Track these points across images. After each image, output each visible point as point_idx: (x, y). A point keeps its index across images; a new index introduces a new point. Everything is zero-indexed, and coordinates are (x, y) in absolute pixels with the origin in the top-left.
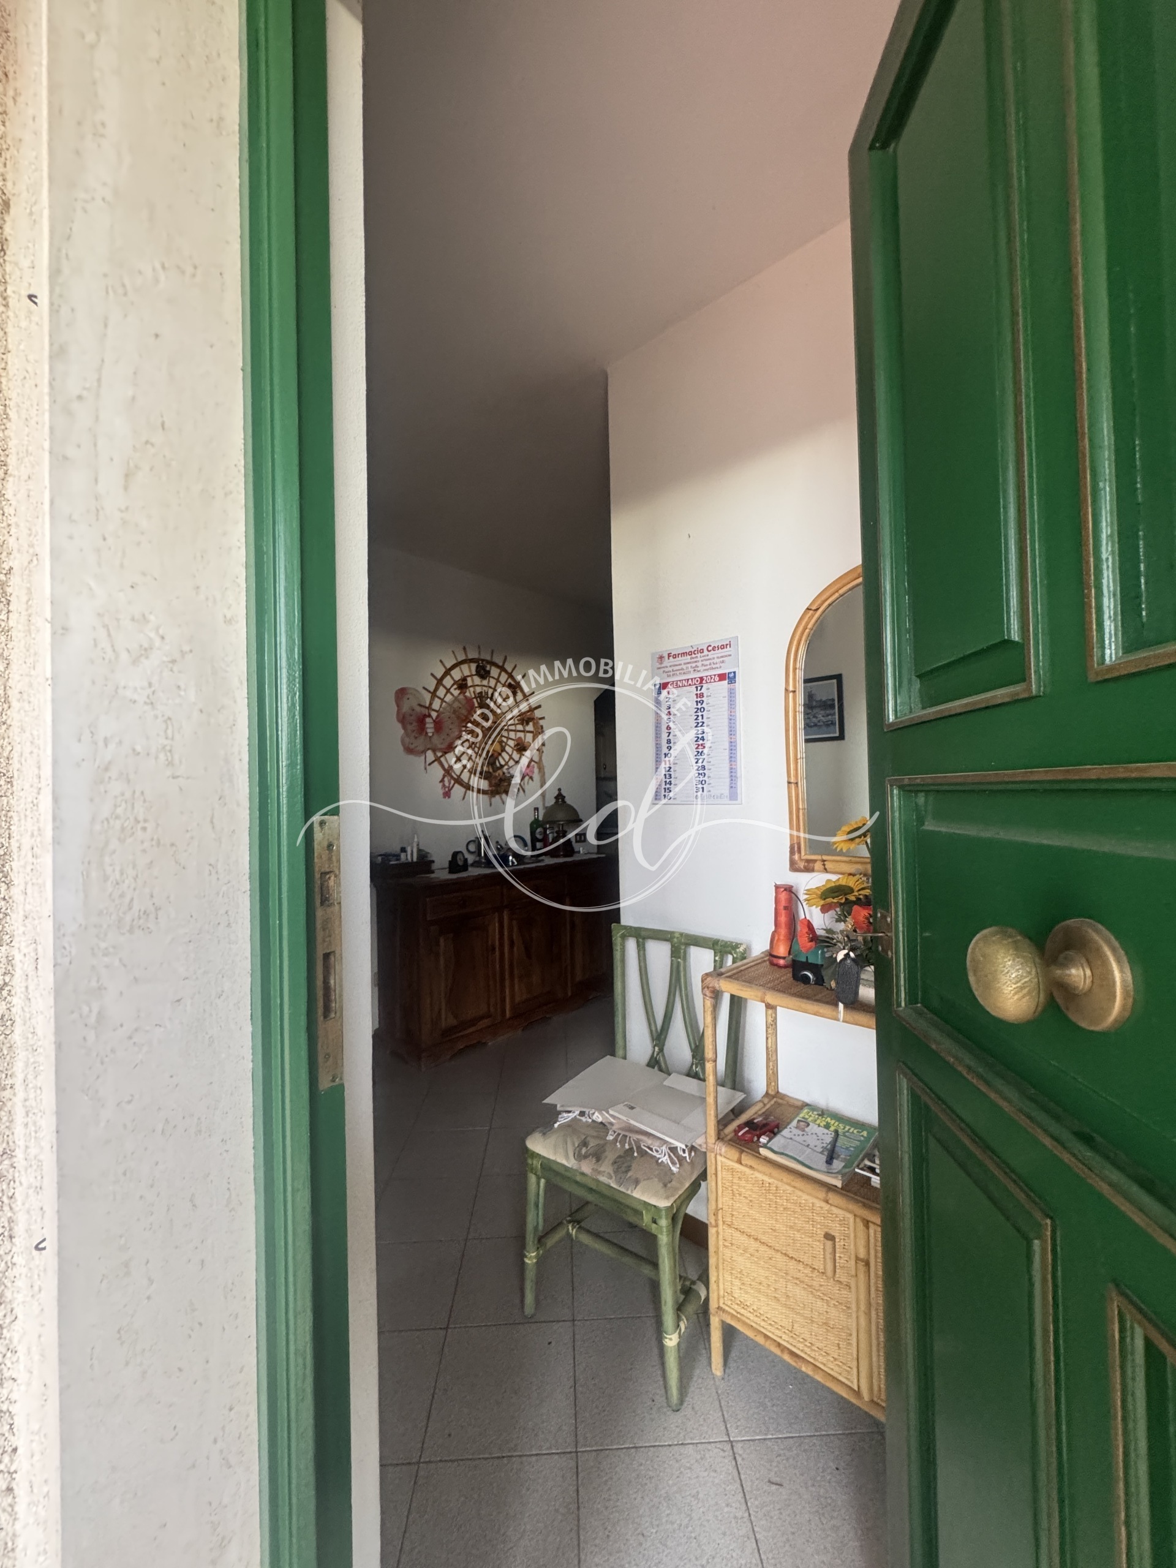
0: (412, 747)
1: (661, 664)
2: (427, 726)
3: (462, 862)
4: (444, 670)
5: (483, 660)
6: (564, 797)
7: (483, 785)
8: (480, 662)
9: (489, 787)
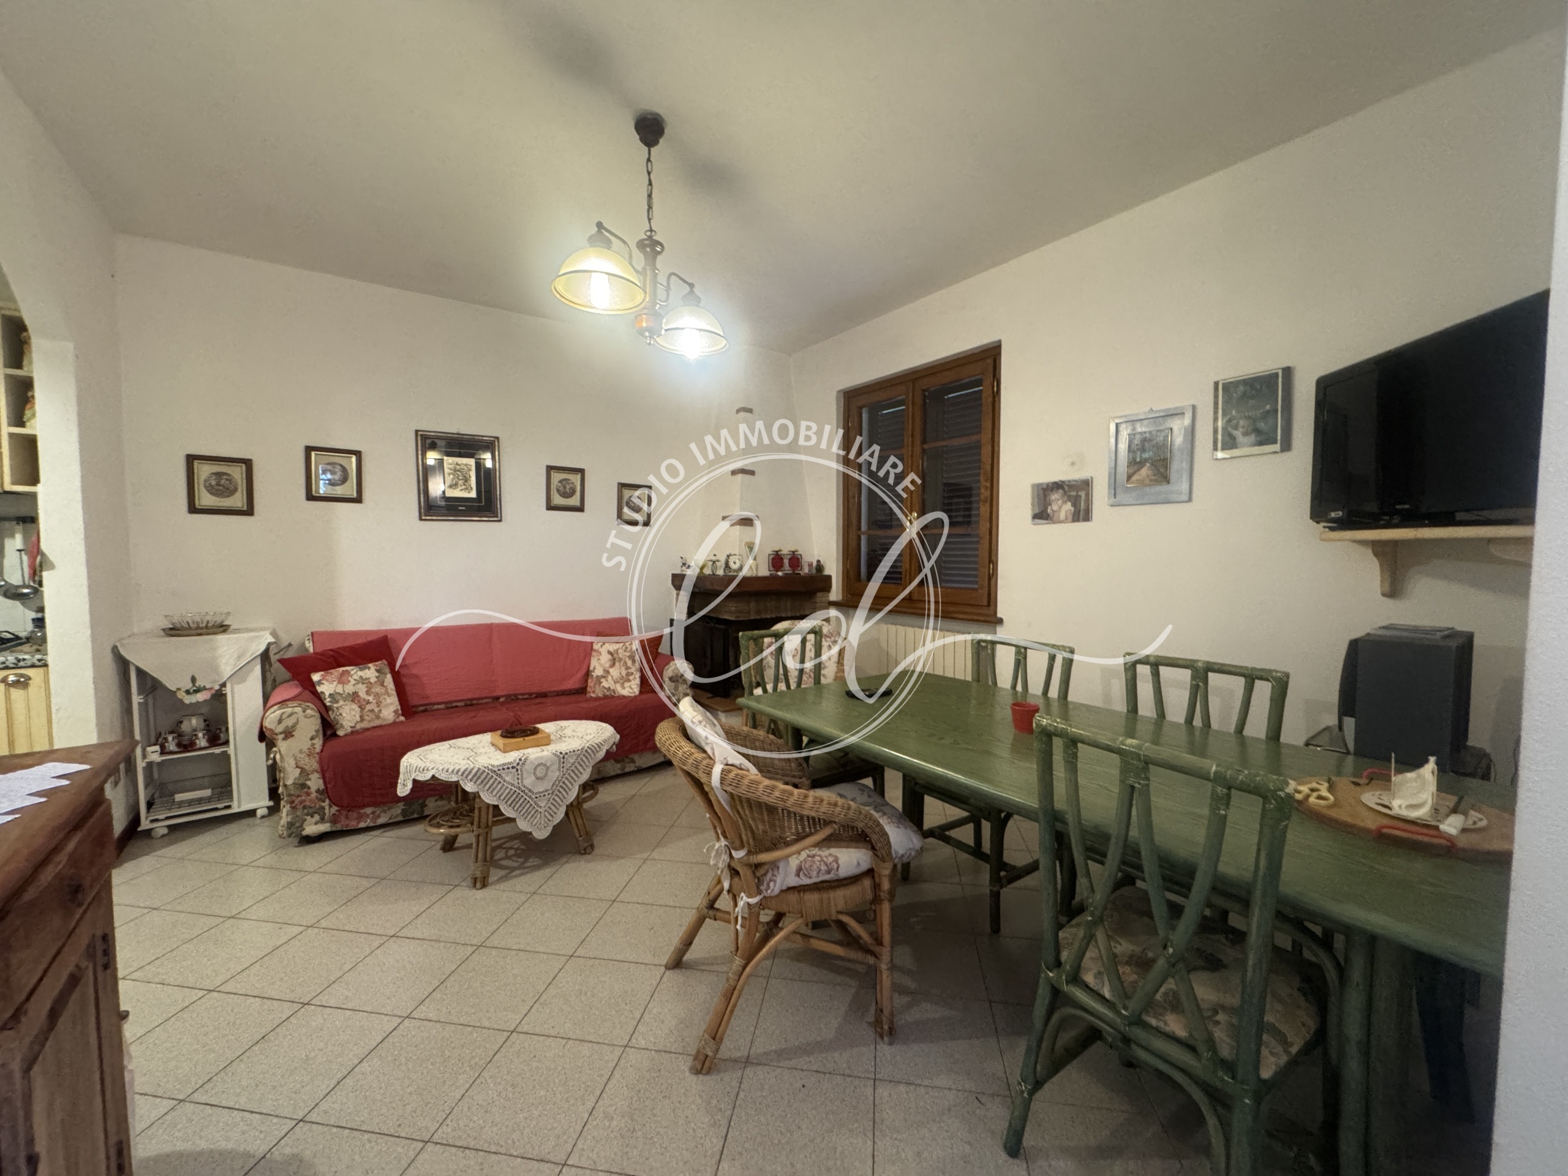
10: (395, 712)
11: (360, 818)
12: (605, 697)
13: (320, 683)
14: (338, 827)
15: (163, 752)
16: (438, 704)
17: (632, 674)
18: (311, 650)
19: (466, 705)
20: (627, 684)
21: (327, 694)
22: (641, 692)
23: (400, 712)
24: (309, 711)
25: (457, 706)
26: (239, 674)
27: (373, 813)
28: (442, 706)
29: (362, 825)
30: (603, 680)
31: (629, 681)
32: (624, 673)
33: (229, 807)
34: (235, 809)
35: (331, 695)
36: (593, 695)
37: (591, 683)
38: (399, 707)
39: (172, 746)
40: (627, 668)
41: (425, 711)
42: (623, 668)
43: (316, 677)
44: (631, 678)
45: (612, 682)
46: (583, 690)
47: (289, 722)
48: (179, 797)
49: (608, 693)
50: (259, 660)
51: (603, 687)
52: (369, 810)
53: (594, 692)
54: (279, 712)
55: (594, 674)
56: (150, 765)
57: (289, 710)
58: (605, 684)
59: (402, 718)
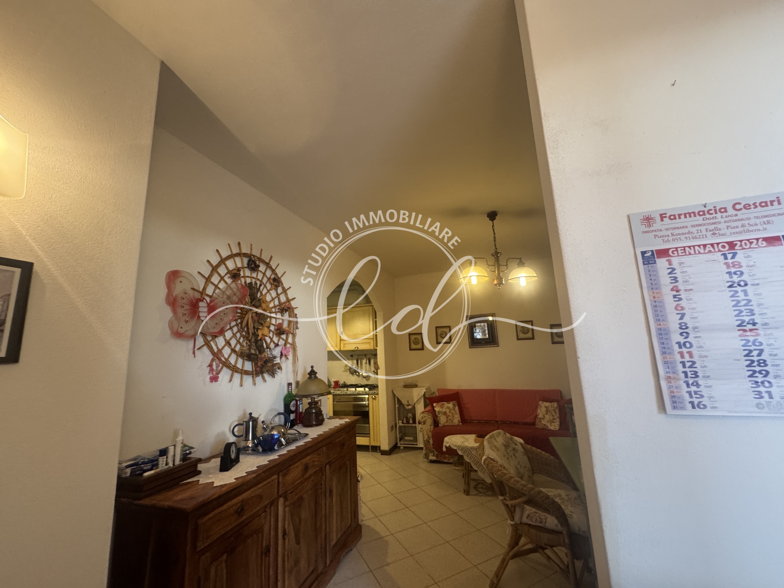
0: (181, 331)
1: (649, 226)
2: (200, 309)
3: (234, 454)
4: (219, 259)
5: (254, 256)
6: (316, 373)
7: (248, 366)
8: (252, 257)
9: (254, 368)
10: (459, 421)
11: (445, 458)
12: (543, 429)
13: (435, 407)
14: (438, 459)
15: (403, 423)
16: (475, 420)
17: (555, 419)
18: (437, 395)
19: (485, 423)
20: (553, 424)
21: (437, 411)
22: (560, 429)
23: (460, 421)
24: (429, 416)
25: (481, 422)
26: (418, 400)
27: (448, 457)
28: (476, 422)
29: (445, 461)
30: (542, 420)
31: (554, 422)
32: (552, 418)
33: (416, 445)
34: (418, 446)
35: (438, 412)
36: (538, 427)
37: (537, 421)
38: (460, 419)
39: (405, 421)
40: (553, 416)
41: (470, 422)
42: (551, 416)
43: (435, 405)
44: (555, 421)
45: (546, 422)
46: (534, 424)
47: (424, 419)
48: (406, 438)
49: (544, 427)
50: (423, 397)
51: (542, 424)
53: (538, 425)
54: (422, 415)
55: (539, 417)
56: (400, 426)
57: (424, 415)
58: (543, 422)
59: (461, 424)
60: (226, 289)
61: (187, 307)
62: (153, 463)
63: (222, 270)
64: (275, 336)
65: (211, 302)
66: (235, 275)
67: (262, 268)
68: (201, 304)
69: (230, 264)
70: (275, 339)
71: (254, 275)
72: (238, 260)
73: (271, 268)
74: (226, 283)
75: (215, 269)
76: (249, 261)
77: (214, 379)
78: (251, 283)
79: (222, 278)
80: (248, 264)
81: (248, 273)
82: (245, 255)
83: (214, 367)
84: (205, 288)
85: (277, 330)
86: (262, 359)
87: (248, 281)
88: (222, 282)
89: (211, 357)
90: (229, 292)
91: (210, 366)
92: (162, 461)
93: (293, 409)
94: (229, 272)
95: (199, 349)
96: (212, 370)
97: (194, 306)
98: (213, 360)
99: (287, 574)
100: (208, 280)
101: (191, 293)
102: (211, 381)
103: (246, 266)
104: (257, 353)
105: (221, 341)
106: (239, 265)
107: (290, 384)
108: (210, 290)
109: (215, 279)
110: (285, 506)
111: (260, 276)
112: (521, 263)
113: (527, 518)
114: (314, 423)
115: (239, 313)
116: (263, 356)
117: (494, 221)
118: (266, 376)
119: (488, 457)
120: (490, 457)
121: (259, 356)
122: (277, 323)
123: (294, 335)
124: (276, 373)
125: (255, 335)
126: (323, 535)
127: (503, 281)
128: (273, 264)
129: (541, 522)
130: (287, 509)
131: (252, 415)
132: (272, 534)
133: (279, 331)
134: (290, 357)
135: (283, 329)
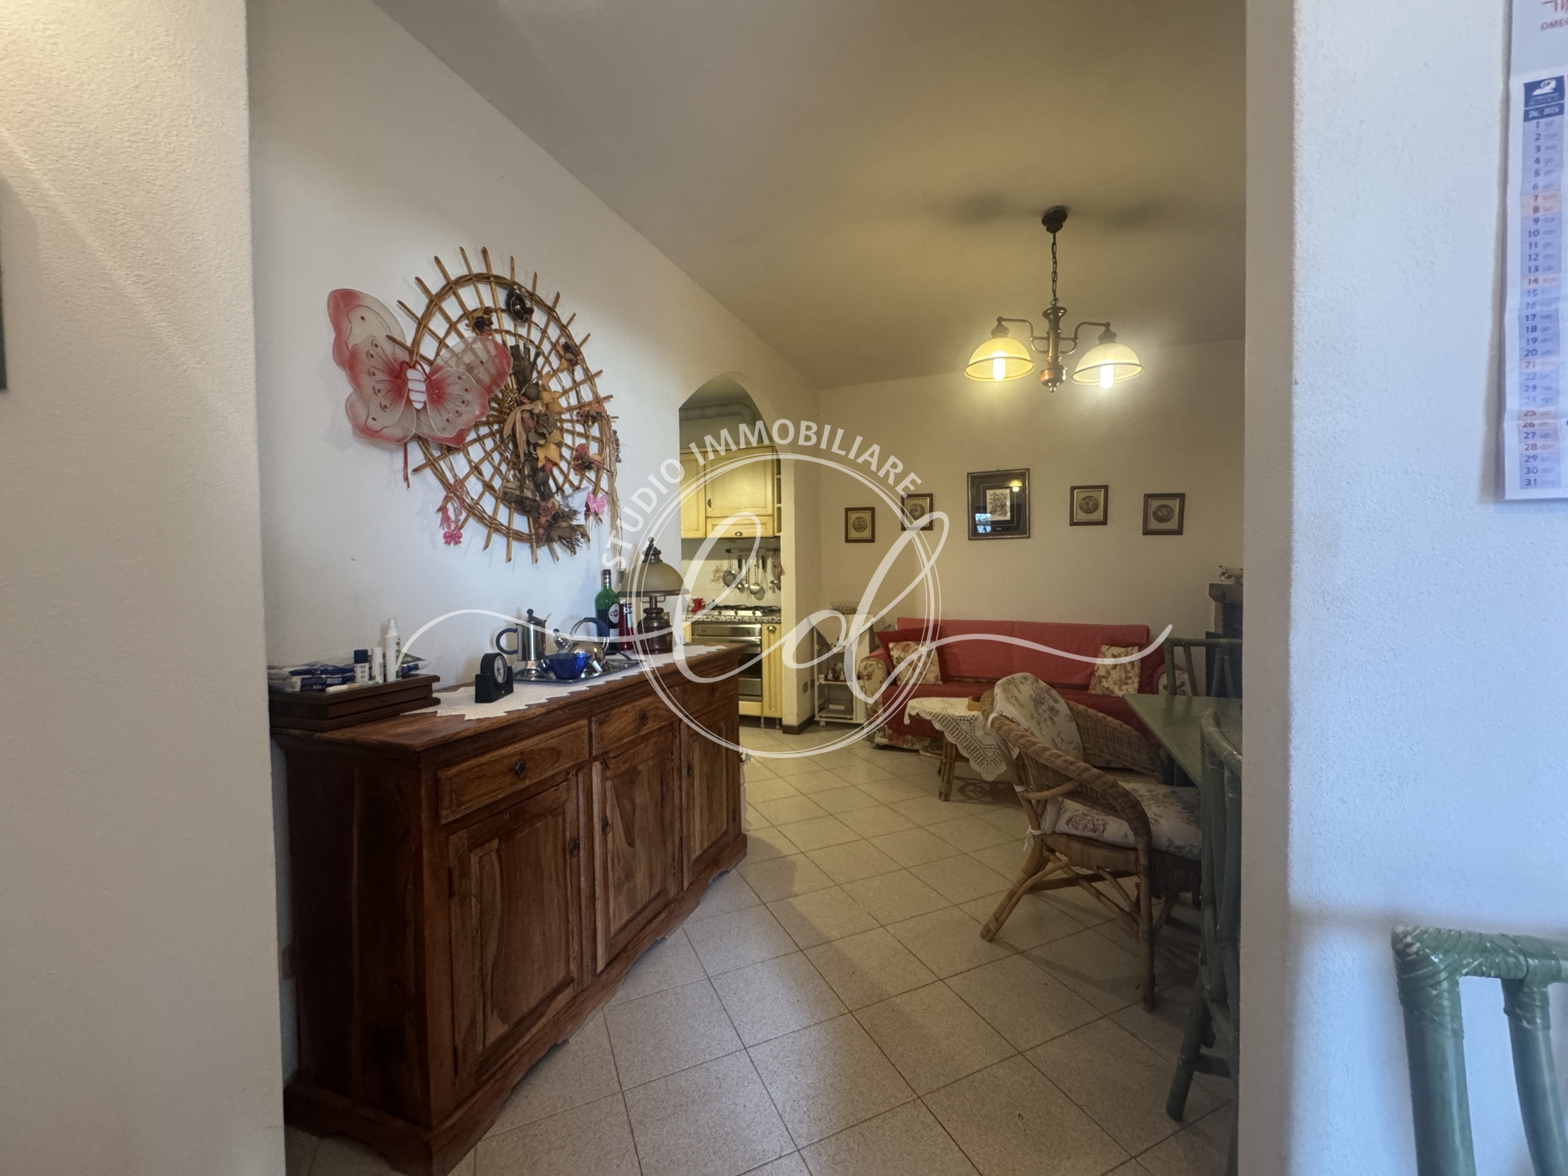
0: (376, 426)
2: (411, 385)
3: (502, 675)
4: (443, 282)
5: (520, 287)
6: (659, 552)
7: (521, 523)
8: (515, 287)
9: (532, 529)
10: (936, 677)
11: (905, 741)
12: (1104, 696)
13: (892, 649)
14: (892, 743)
15: (826, 679)
16: (968, 677)
17: (1131, 678)
18: (896, 629)
19: (988, 683)
20: (1124, 687)
21: (895, 657)
23: (939, 678)
24: (880, 665)
25: (981, 682)
26: (859, 638)
27: (912, 740)
28: (971, 680)
29: (905, 746)
30: (1104, 680)
31: (1127, 684)
32: (1123, 675)
33: (851, 719)
34: (854, 721)
35: (897, 658)
36: (1093, 692)
37: (1093, 682)
38: (939, 674)
39: (830, 676)
40: (1127, 672)
41: (959, 681)
42: (1123, 672)
43: (891, 645)
44: (1129, 681)
45: (1112, 683)
46: (1085, 687)
47: (870, 670)
48: (832, 707)
49: (1106, 693)
50: (868, 632)
51: (1103, 686)
52: (909, 737)
53: (1094, 689)
54: (866, 662)
55: (1097, 674)
56: (821, 685)
57: (870, 662)
58: (1105, 684)
59: (940, 682)
60: (464, 351)
61: (380, 376)
62: (345, 674)
63: (451, 307)
64: (572, 471)
65: (433, 373)
66: (480, 322)
67: (539, 317)
68: (411, 374)
69: (469, 297)
70: (574, 478)
71: (523, 331)
72: (484, 289)
73: (557, 320)
74: (461, 336)
75: (435, 302)
76: (510, 296)
77: (453, 538)
78: (516, 348)
79: (453, 326)
80: (508, 303)
81: (508, 323)
82: (500, 281)
83: (451, 513)
84: (417, 342)
85: (575, 459)
86: (547, 510)
87: (511, 341)
88: (453, 334)
89: (443, 493)
90: (468, 358)
91: (443, 509)
92: (361, 671)
93: (615, 620)
94: (466, 314)
95: (416, 470)
96: (446, 519)
97: (397, 376)
98: (447, 499)
99: (612, 890)
100: (422, 324)
101: (388, 347)
102: (448, 543)
103: (503, 306)
104: (538, 499)
105: (459, 464)
106: (488, 303)
107: (606, 573)
108: (428, 348)
109: (438, 325)
110: (604, 779)
111: (535, 336)
112: (1108, 336)
113: (1067, 824)
114: (657, 647)
115: (493, 409)
116: (550, 505)
117: (1057, 234)
118: (557, 547)
119: (1002, 715)
120: (1004, 714)
121: (543, 504)
122: (577, 444)
123: (612, 475)
124: (578, 545)
125: (532, 459)
126: (677, 840)
127: (1062, 374)
128: (563, 313)
129: (1094, 831)
130: (609, 784)
131: (534, 615)
132: (582, 819)
133: (580, 462)
134: (606, 516)
135: (588, 456)
